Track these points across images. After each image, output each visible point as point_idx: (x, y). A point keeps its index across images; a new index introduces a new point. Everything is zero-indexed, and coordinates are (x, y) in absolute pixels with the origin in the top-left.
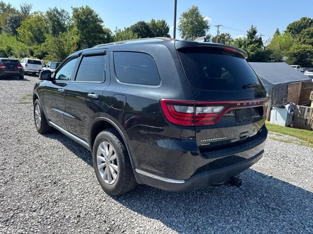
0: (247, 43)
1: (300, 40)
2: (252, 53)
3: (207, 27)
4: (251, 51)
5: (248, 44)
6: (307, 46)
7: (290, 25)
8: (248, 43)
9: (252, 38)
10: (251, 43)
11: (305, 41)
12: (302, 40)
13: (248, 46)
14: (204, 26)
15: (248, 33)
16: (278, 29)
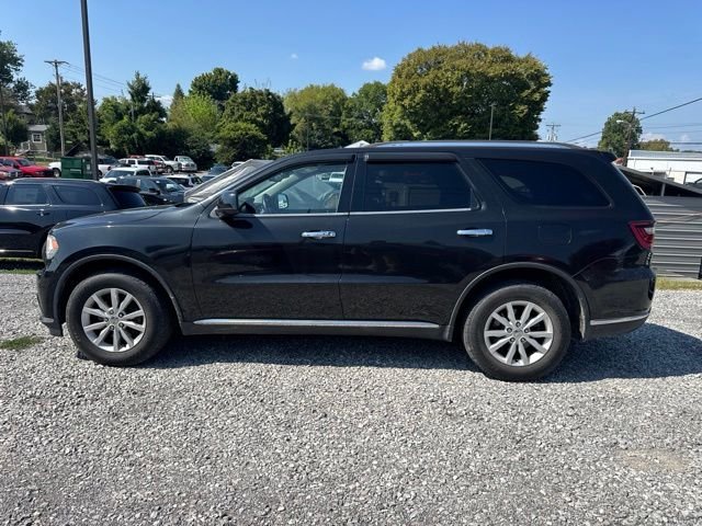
0: (132, 110)
1: (233, 113)
2: (148, 133)
3: (16, 61)
4: (147, 129)
5: (137, 114)
6: (249, 126)
7: (196, 80)
8: (135, 112)
9: (143, 100)
10: (142, 111)
11: (241, 116)
12: (237, 114)
13: (136, 117)
14: (4, 56)
15: (132, 88)
16: (178, 86)
